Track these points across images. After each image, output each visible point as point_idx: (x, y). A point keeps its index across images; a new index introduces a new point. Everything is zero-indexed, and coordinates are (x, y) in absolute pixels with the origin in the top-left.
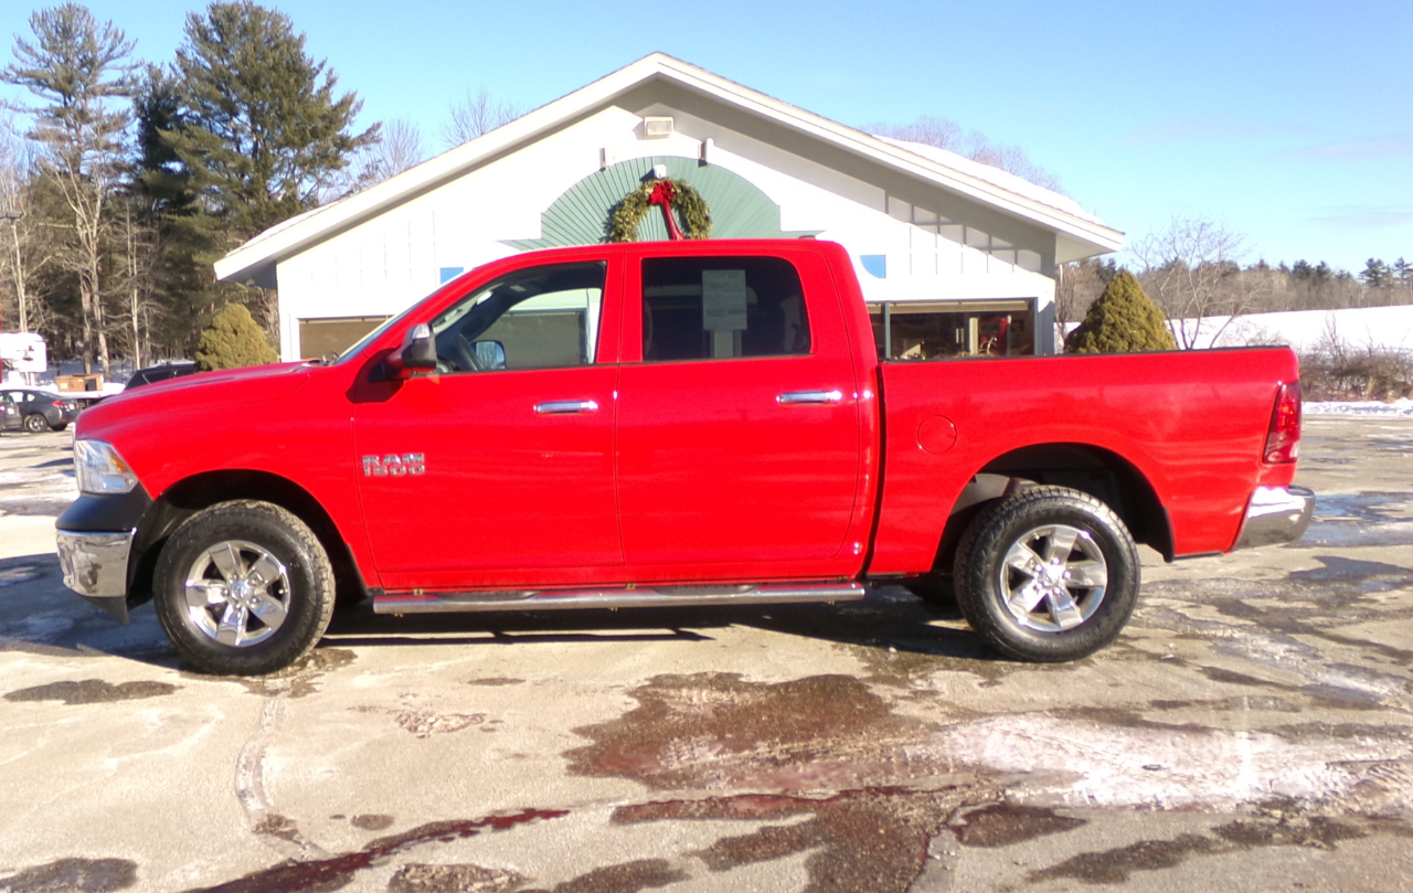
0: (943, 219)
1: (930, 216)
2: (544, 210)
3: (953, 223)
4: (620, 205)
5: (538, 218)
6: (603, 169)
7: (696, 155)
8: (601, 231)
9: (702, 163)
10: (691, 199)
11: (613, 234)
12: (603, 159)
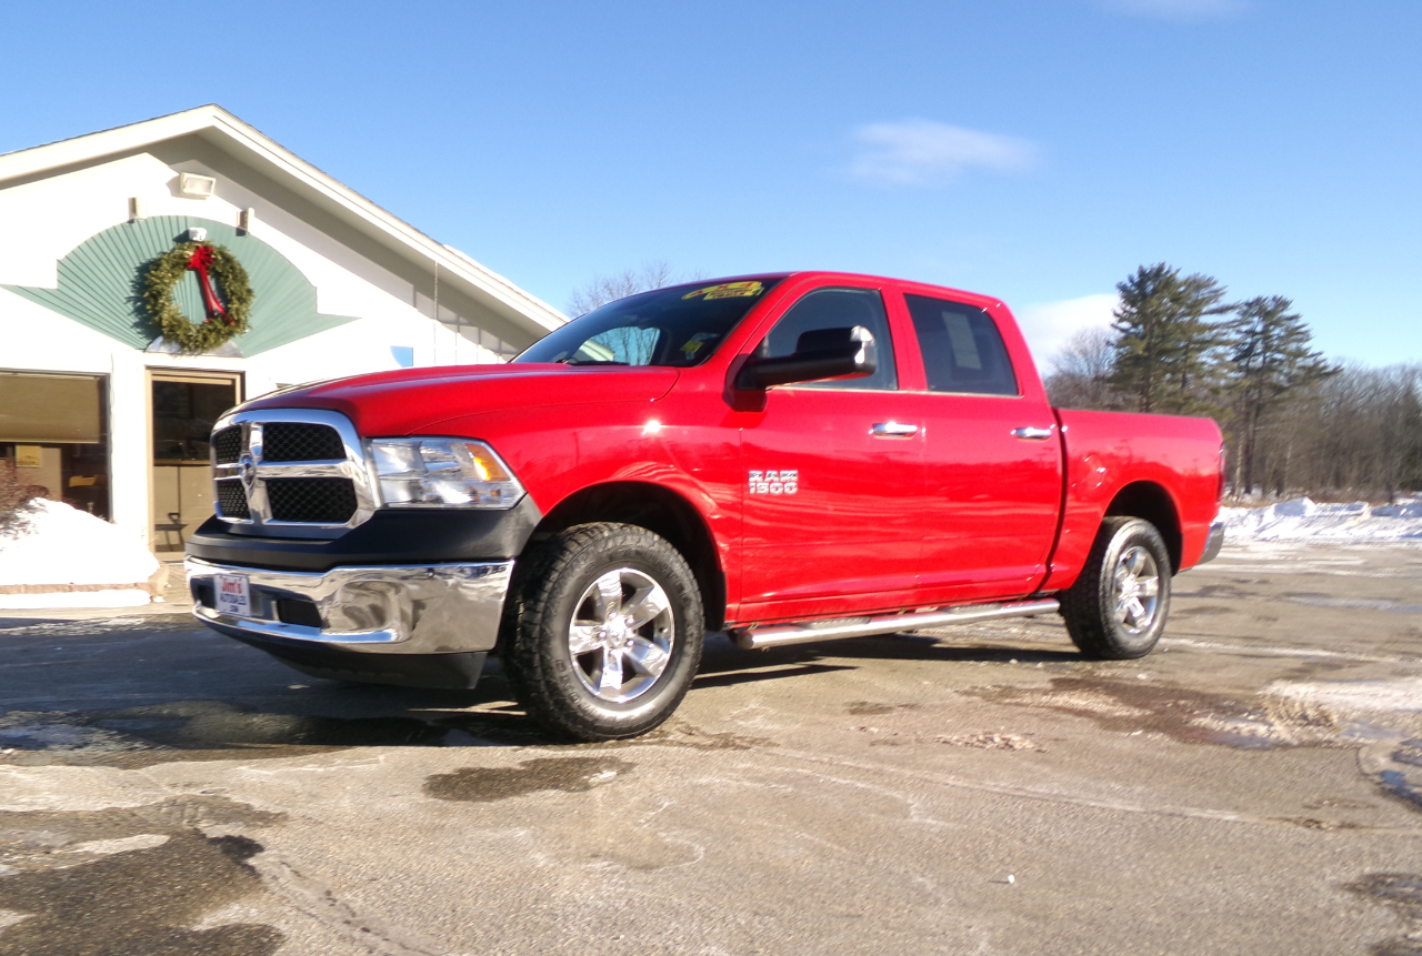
0: (462, 319)
1: (451, 315)
2: (61, 257)
3: (470, 324)
4: (156, 264)
5: (54, 266)
6: (131, 222)
7: (235, 223)
8: (128, 289)
9: (241, 232)
10: (232, 268)
11: (147, 294)
12: (133, 209)
